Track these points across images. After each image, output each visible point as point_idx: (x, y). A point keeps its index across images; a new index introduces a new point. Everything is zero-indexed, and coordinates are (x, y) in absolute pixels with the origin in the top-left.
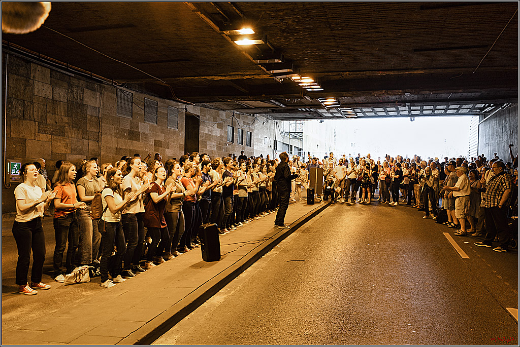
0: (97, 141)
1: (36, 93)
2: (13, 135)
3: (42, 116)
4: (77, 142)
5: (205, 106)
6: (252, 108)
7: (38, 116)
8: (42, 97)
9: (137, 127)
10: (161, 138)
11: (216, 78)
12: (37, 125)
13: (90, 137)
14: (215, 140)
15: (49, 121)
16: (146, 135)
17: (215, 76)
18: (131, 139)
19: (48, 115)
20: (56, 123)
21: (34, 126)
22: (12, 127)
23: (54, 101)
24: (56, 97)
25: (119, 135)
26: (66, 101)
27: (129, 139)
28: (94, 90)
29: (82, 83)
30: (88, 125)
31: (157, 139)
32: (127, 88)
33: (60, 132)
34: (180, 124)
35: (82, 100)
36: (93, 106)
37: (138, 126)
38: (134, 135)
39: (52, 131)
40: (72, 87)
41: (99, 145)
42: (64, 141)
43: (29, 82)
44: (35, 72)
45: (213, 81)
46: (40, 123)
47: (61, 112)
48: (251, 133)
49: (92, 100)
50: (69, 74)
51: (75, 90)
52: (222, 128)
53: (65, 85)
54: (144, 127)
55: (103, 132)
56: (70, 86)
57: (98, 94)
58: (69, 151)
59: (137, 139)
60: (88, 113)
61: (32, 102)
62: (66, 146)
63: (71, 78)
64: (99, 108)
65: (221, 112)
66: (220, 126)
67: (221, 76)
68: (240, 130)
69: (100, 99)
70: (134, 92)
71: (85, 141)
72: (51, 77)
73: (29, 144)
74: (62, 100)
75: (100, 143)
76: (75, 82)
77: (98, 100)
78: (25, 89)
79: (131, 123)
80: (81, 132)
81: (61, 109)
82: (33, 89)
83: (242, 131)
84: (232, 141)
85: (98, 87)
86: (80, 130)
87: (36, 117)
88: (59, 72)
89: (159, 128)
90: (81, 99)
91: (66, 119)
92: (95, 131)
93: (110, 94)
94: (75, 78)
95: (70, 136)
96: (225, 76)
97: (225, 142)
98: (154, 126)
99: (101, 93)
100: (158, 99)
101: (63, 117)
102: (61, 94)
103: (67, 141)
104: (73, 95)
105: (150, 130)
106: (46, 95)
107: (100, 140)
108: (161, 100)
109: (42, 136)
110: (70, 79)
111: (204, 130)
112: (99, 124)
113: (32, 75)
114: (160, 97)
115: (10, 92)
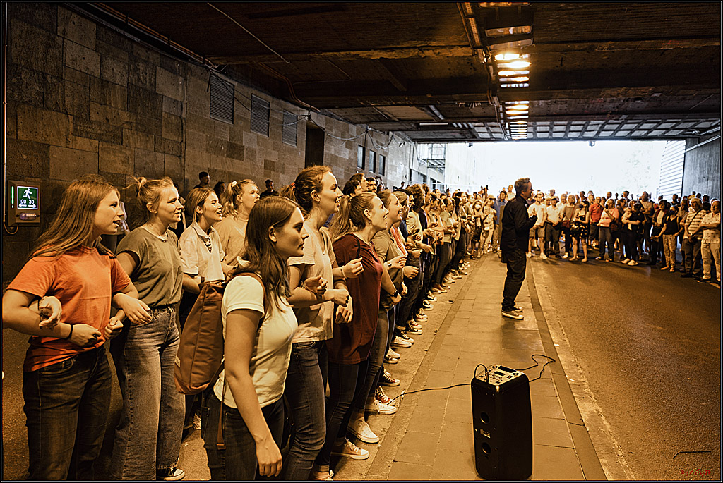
0: (179, 157)
1: (68, 62)
2: (22, 135)
3: (80, 106)
4: (145, 155)
5: (331, 116)
6: (394, 121)
7: (72, 105)
8: (80, 71)
9: (240, 139)
10: (274, 158)
11: (376, 55)
12: (71, 119)
13: (167, 150)
14: (343, 165)
15: (93, 117)
16: (252, 152)
17: (375, 50)
18: (231, 156)
19: (92, 105)
20: (108, 121)
21: (66, 124)
22: (20, 120)
23: (103, 82)
24: (108, 75)
25: (213, 148)
26: (125, 84)
27: (228, 156)
28: (174, 72)
29: (154, 57)
30: (164, 128)
31: (268, 159)
32: (226, 75)
33: (115, 137)
34: (299, 138)
35: (154, 85)
36: (172, 99)
37: (241, 137)
38: (235, 150)
39: (100, 135)
40: (136, 61)
41: (181, 163)
42: (121, 152)
43: (53, 39)
44: (67, 24)
45: (368, 60)
46: (76, 119)
47: (116, 103)
48: (384, 158)
49: (170, 87)
50: (130, 36)
51: (142, 67)
52: (351, 149)
53: (125, 56)
54: (250, 140)
55: (188, 142)
56: (133, 59)
57: (181, 79)
58: (130, 170)
59: (240, 157)
60: (164, 109)
61: (61, 79)
62: (126, 161)
63: (135, 45)
64: (181, 102)
65: (351, 126)
66: (349, 145)
67: (385, 49)
68: (373, 153)
69: (183, 88)
70: (236, 84)
71: (159, 155)
72: (97, 38)
73: (55, 154)
74: (118, 82)
75: (183, 160)
76: (143, 53)
77: (180, 89)
78: (47, 53)
79: (232, 131)
80: (152, 140)
81: (117, 98)
82: (62, 54)
83: (375, 154)
84: (363, 168)
85: (181, 68)
86: (150, 136)
87: (68, 107)
88: (113, 31)
89: (271, 142)
90: (151, 85)
91: (125, 116)
92: (176, 139)
93: (200, 82)
94: (142, 46)
95: (132, 144)
96: (392, 50)
97: (354, 168)
98: (263, 139)
99: (185, 79)
100: (270, 98)
101: (120, 111)
102: (117, 71)
103: (128, 152)
104: (138, 75)
105: (258, 144)
106: (88, 68)
107: (183, 155)
108: (275, 100)
109: (81, 143)
110: (132, 48)
111: (330, 149)
112: (181, 127)
113: (60, 29)
114: (273, 96)
115: (14, 54)
